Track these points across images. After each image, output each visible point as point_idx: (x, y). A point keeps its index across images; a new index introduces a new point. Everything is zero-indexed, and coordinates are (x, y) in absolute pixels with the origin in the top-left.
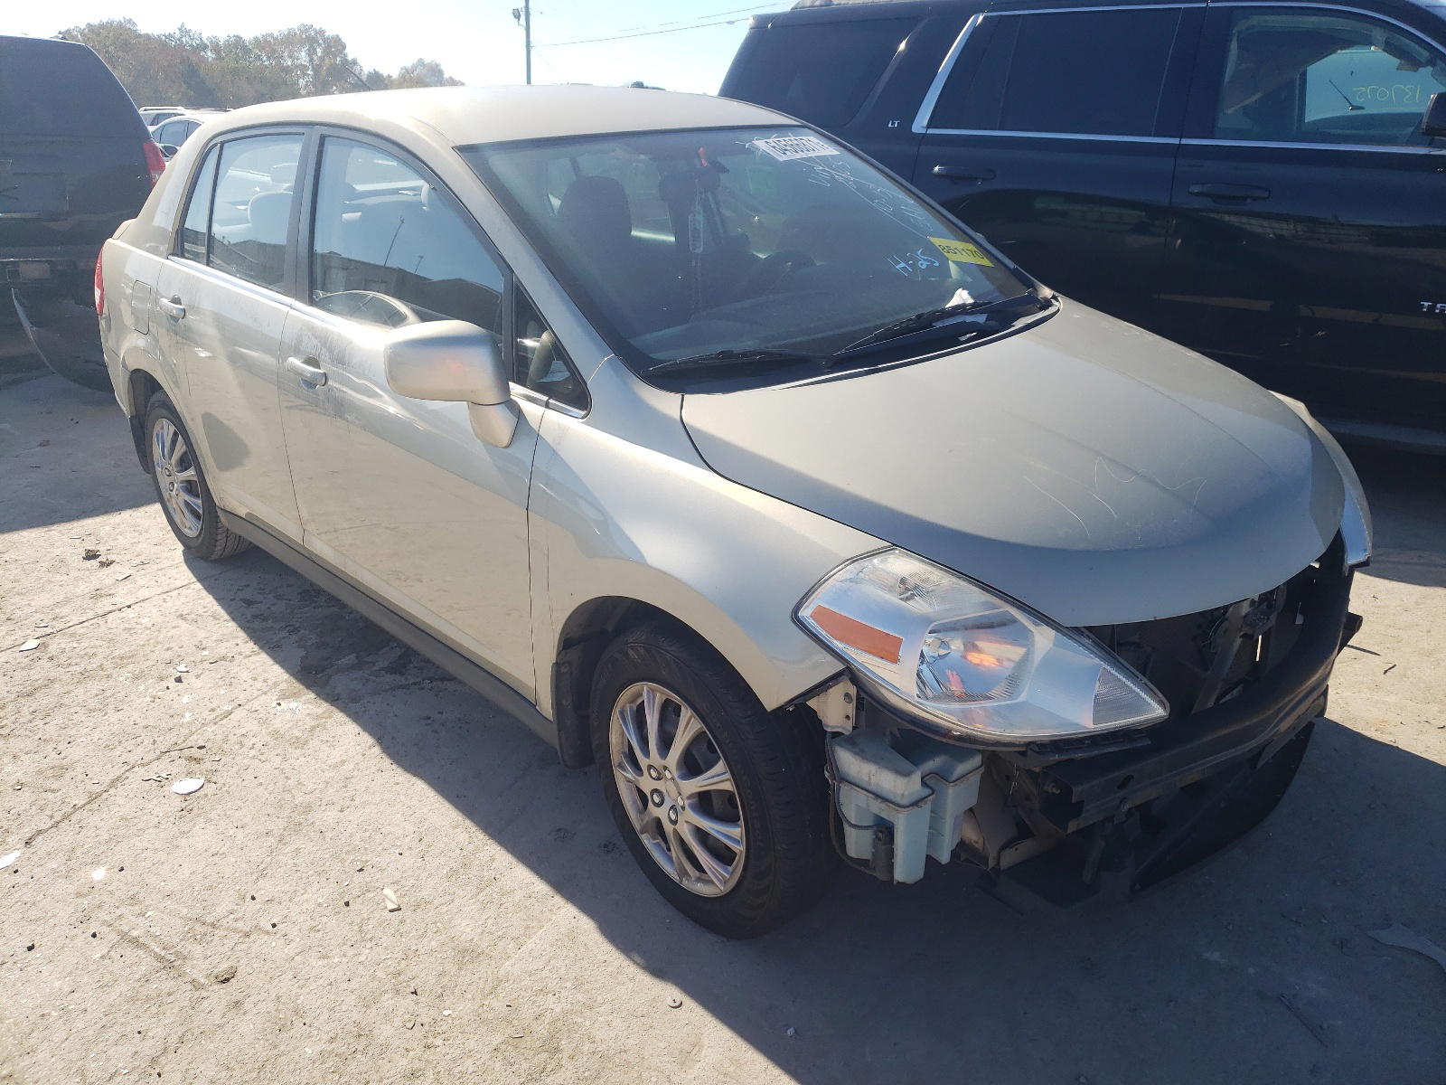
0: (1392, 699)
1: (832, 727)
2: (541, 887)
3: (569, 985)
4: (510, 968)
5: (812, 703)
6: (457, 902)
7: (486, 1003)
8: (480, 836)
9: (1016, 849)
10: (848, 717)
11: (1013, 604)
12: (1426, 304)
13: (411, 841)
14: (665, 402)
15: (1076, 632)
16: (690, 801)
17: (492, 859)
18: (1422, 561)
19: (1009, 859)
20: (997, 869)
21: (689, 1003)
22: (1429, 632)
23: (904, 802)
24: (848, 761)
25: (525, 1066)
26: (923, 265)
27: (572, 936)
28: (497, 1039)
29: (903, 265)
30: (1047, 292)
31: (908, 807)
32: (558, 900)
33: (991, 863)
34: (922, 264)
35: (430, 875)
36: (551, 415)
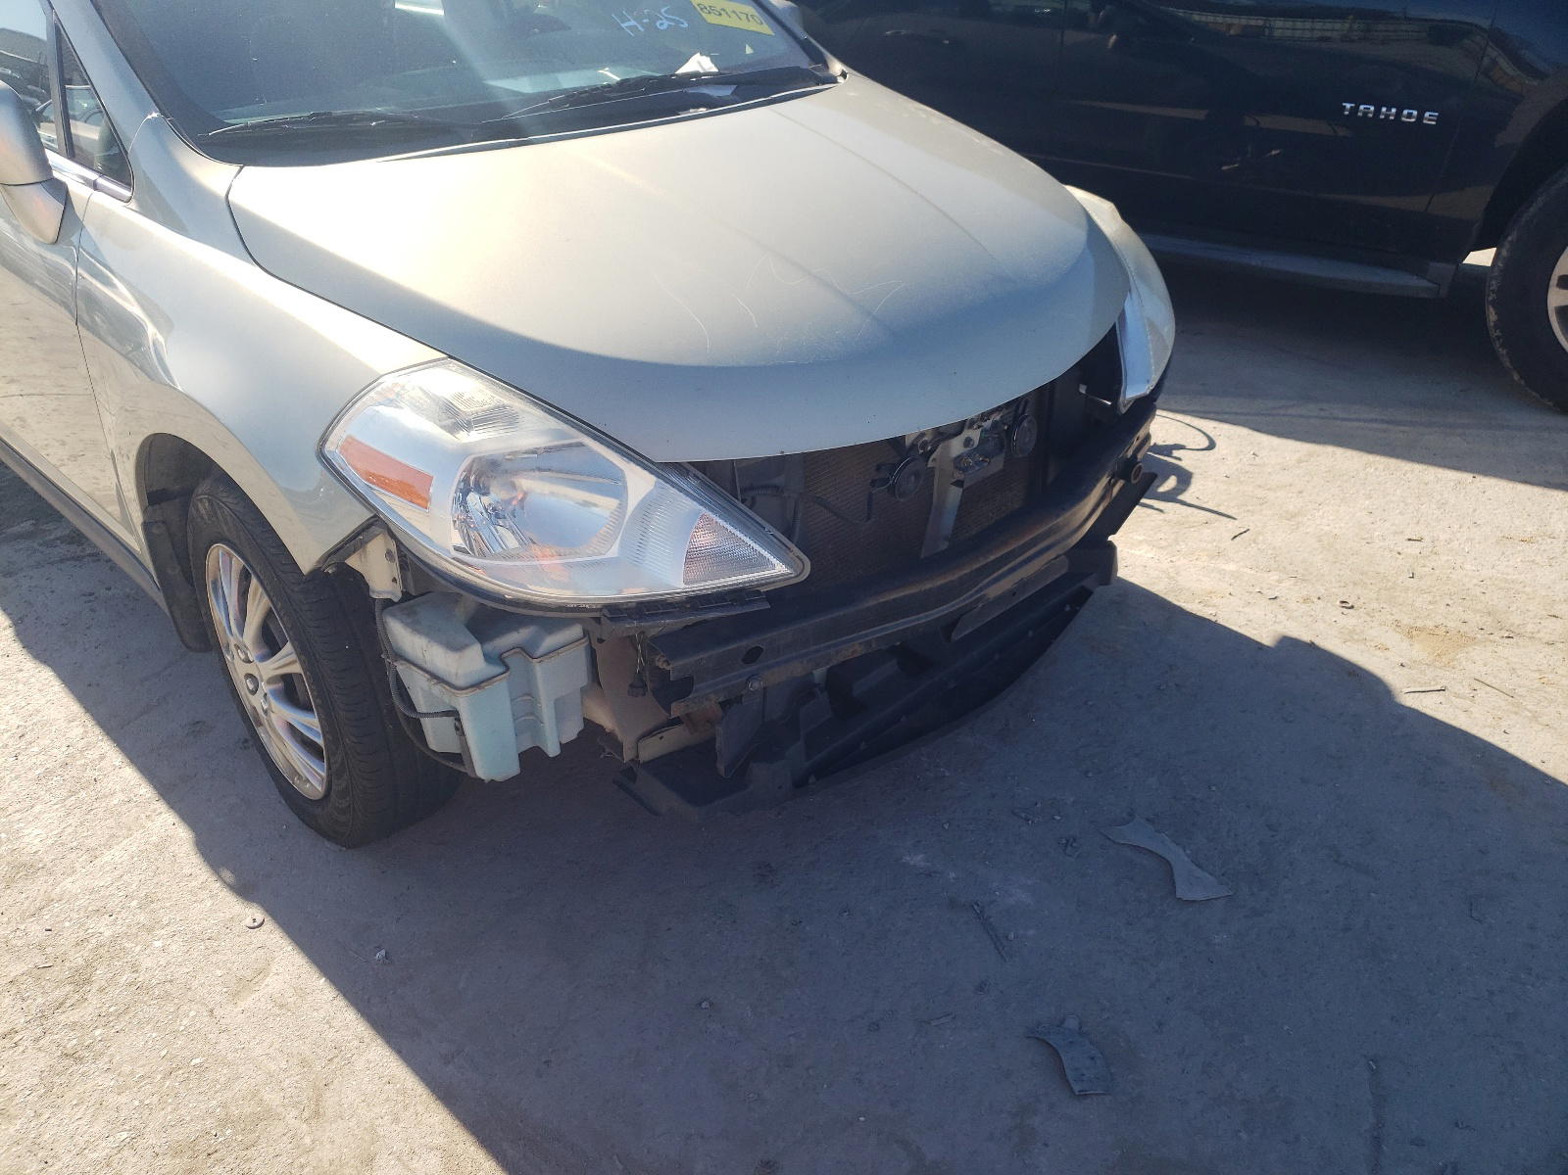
0: (1232, 567)
1: (379, 593)
2: (145, 791)
3: (134, 903)
4: (69, 886)
5: (353, 562)
6: (38, 808)
7: (23, 927)
8: (95, 733)
9: (661, 738)
10: (394, 580)
11: (589, 434)
12: (1348, 106)
13: (10, 737)
14: (213, 175)
15: (669, 470)
16: (272, 687)
17: (102, 757)
18: (1322, 414)
19: (652, 749)
20: (635, 760)
21: (269, 925)
22: (1301, 492)
23: (460, 682)
24: (402, 635)
25: (40, 1000)
26: (663, 25)
27: (161, 847)
28: (19, 968)
29: (633, 23)
30: (837, 67)
31: (467, 688)
32: (161, 806)
33: (628, 755)
34: (661, 24)
35: (16, 778)
36: (99, 198)
